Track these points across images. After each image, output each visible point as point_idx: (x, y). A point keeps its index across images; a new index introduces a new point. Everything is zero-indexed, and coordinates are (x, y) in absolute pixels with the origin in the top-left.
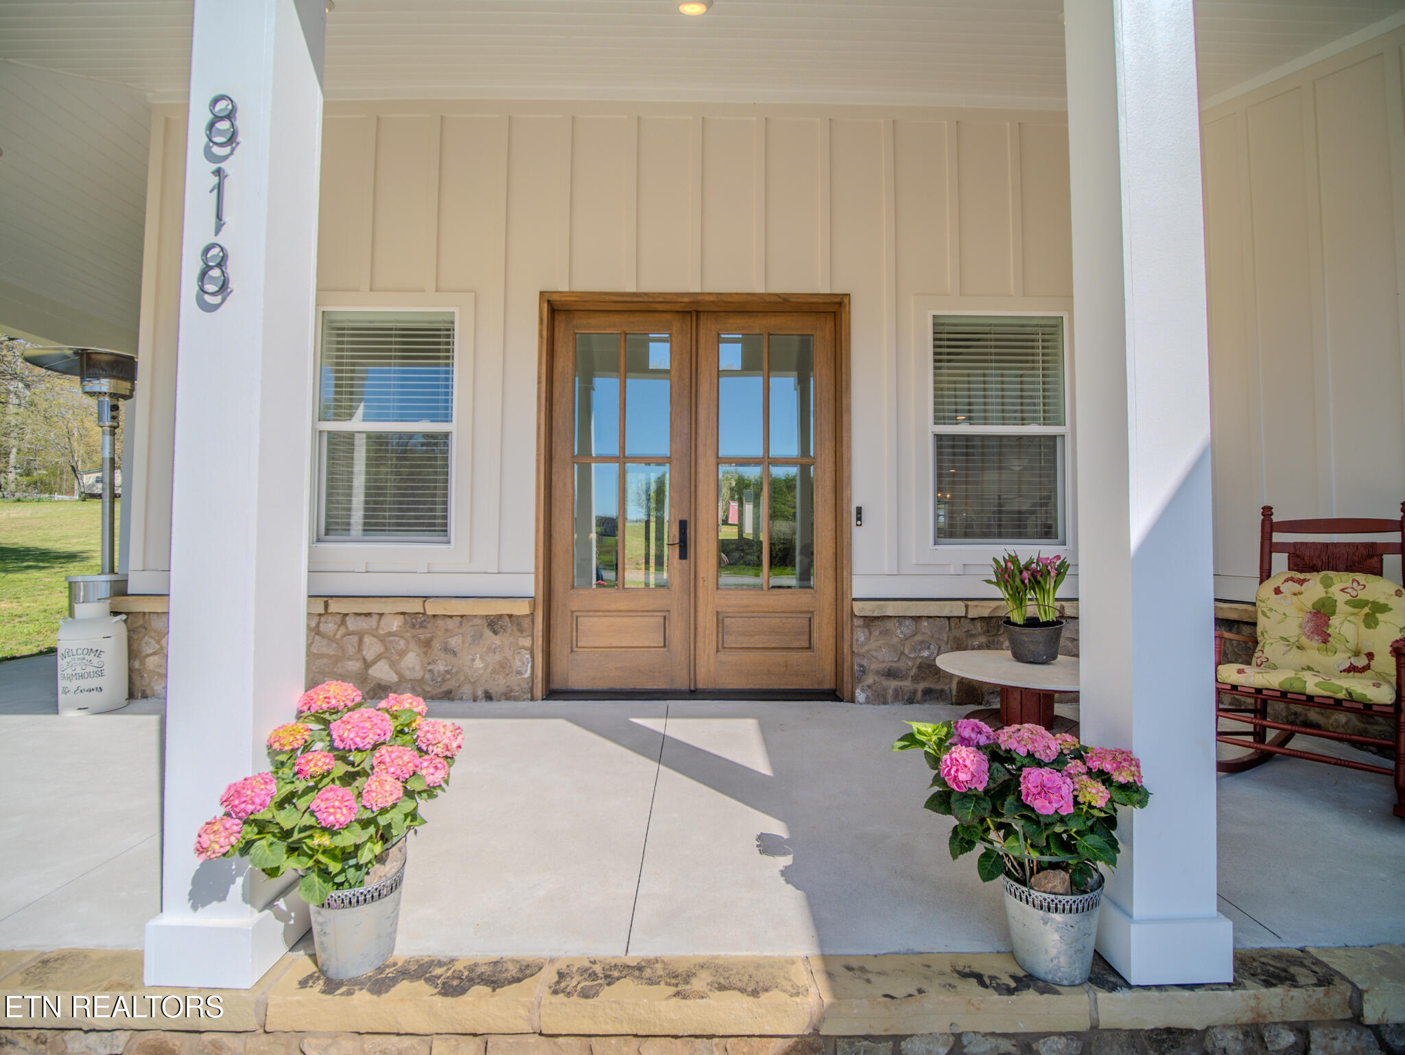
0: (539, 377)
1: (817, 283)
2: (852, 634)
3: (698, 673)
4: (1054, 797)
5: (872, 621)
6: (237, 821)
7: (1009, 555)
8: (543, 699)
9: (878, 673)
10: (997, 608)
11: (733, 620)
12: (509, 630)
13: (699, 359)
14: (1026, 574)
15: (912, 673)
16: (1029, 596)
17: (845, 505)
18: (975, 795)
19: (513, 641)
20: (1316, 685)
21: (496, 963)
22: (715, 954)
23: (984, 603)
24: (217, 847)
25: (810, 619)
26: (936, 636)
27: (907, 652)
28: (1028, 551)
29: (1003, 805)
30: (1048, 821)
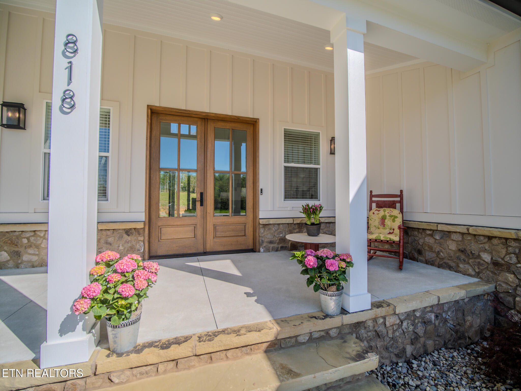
0: (147, 138)
1: (248, 114)
2: (259, 230)
3: (207, 246)
4: (334, 266)
5: (265, 226)
6: (89, 300)
7: (307, 204)
8: (148, 260)
9: (267, 242)
10: (302, 220)
11: (219, 227)
12: (134, 234)
13: (208, 136)
14: (311, 210)
15: (277, 242)
16: (312, 216)
17: (257, 188)
18: (314, 269)
19: (136, 238)
20: (383, 237)
21: (176, 338)
22: (244, 324)
23: (298, 219)
24: (83, 309)
25: (245, 226)
26: (284, 230)
27: (276, 235)
28: (311, 203)
29: (321, 270)
30: (333, 272)
